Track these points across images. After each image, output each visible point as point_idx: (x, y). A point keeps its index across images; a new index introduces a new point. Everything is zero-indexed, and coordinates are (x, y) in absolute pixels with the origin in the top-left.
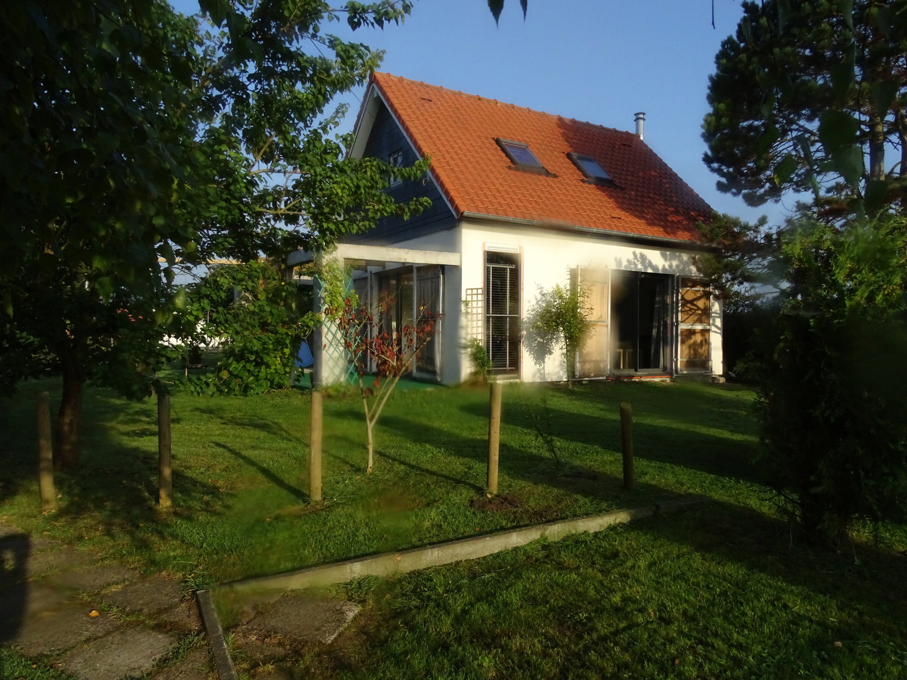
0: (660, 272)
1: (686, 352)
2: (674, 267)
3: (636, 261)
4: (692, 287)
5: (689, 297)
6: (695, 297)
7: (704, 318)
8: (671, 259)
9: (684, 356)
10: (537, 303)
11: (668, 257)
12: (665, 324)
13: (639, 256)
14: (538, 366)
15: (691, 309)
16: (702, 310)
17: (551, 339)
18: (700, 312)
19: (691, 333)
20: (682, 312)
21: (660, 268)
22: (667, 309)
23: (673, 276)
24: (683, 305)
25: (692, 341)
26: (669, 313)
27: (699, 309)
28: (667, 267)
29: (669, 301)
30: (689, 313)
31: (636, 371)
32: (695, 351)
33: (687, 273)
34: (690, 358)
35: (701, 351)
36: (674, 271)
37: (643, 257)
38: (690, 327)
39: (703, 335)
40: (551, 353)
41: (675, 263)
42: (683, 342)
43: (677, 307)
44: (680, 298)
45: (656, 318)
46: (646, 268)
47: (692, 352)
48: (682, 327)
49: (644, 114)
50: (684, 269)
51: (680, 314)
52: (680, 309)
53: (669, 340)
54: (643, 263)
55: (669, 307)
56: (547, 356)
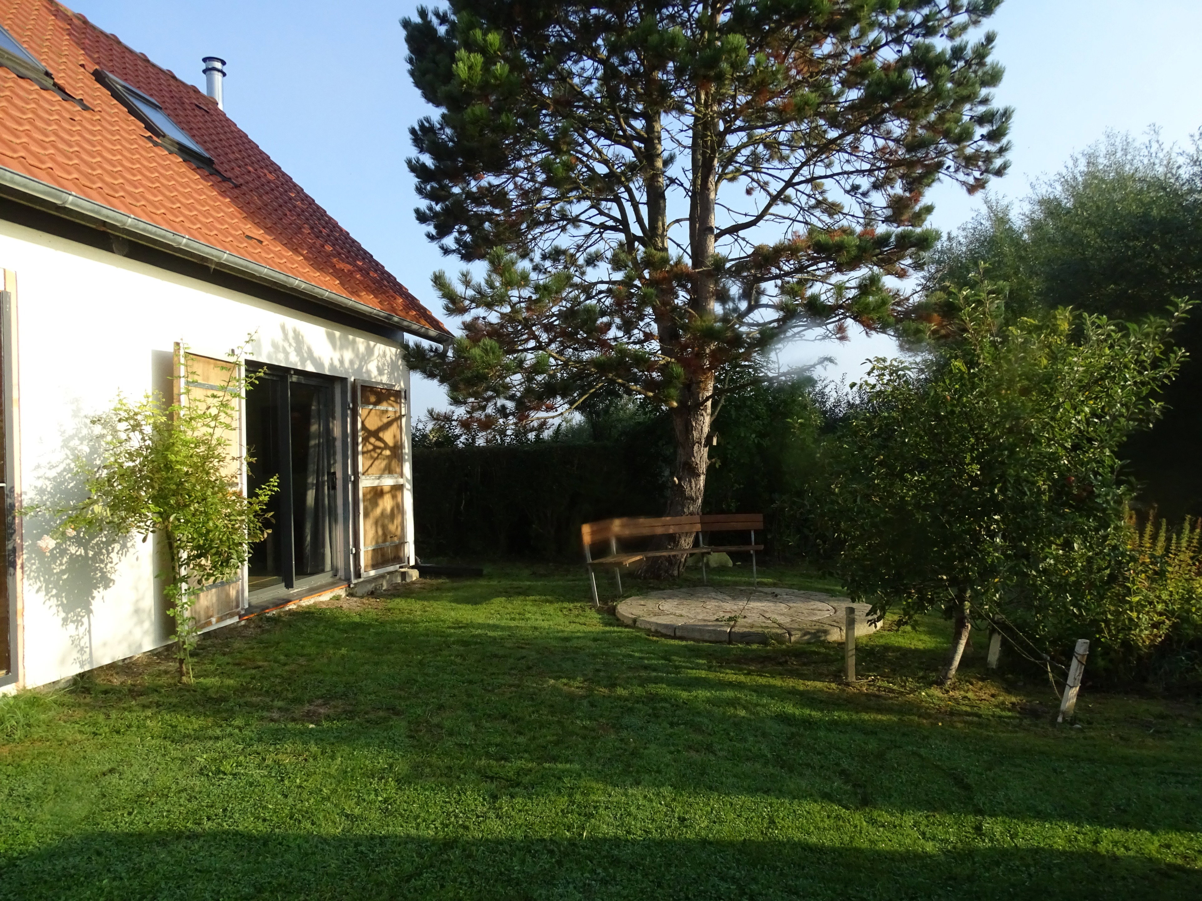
0: (327, 372)
1: (371, 533)
2: (347, 364)
3: (286, 345)
4: (376, 404)
5: (373, 423)
6: (380, 424)
7: (394, 463)
8: (342, 348)
9: (368, 541)
10: (65, 444)
11: (338, 343)
12: (332, 476)
13: (291, 334)
14: (72, 626)
15: (375, 448)
16: (390, 449)
17: (108, 543)
18: (387, 452)
19: (377, 493)
20: (363, 453)
21: (327, 365)
22: (334, 446)
23: (344, 380)
24: (365, 440)
25: (378, 511)
26: (339, 457)
27: (386, 446)
28: (337, 363)
29: (337, 432)
30: (374, 454)
31: (289, 585)
32: (384, 527)
33: (365, 377)
34: (377, 543)
35: (392, 528)
36: (346, 371)
37: (298, 337)
38: (376, 483)
39: (394, 497)
40: (106, 582)
41: (348, 355)
42: (366, 515)
43: (355, 444)
44: (359, 426)
45: (312, 467)
46: (303, 361)
47: (380, 532)
48: (366, 483)
49: (224, 63)
50: (361, 367)
51: (360, 458)
52: (360, 448)
53: (340, 510)
54: (299, 351)
55: (338, 444)
56: (99, 594)
